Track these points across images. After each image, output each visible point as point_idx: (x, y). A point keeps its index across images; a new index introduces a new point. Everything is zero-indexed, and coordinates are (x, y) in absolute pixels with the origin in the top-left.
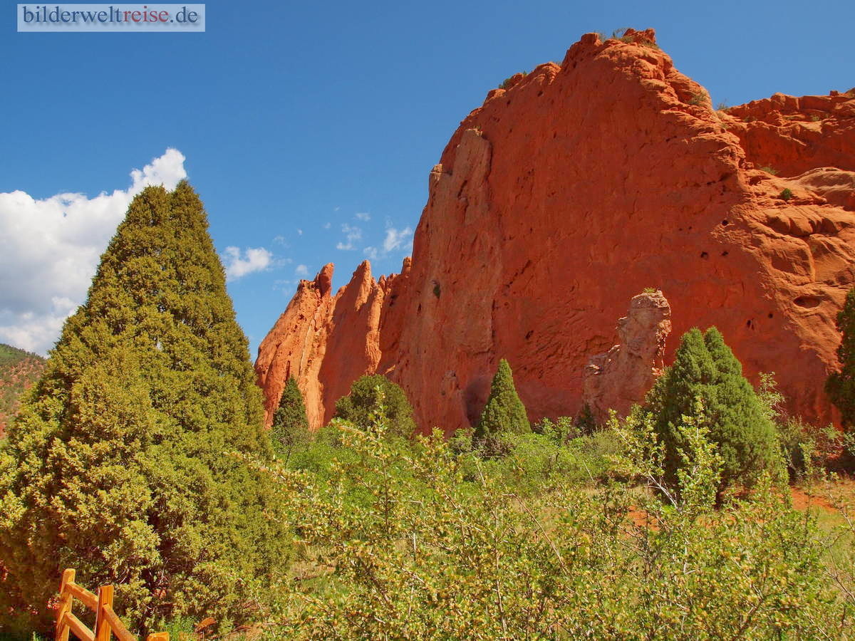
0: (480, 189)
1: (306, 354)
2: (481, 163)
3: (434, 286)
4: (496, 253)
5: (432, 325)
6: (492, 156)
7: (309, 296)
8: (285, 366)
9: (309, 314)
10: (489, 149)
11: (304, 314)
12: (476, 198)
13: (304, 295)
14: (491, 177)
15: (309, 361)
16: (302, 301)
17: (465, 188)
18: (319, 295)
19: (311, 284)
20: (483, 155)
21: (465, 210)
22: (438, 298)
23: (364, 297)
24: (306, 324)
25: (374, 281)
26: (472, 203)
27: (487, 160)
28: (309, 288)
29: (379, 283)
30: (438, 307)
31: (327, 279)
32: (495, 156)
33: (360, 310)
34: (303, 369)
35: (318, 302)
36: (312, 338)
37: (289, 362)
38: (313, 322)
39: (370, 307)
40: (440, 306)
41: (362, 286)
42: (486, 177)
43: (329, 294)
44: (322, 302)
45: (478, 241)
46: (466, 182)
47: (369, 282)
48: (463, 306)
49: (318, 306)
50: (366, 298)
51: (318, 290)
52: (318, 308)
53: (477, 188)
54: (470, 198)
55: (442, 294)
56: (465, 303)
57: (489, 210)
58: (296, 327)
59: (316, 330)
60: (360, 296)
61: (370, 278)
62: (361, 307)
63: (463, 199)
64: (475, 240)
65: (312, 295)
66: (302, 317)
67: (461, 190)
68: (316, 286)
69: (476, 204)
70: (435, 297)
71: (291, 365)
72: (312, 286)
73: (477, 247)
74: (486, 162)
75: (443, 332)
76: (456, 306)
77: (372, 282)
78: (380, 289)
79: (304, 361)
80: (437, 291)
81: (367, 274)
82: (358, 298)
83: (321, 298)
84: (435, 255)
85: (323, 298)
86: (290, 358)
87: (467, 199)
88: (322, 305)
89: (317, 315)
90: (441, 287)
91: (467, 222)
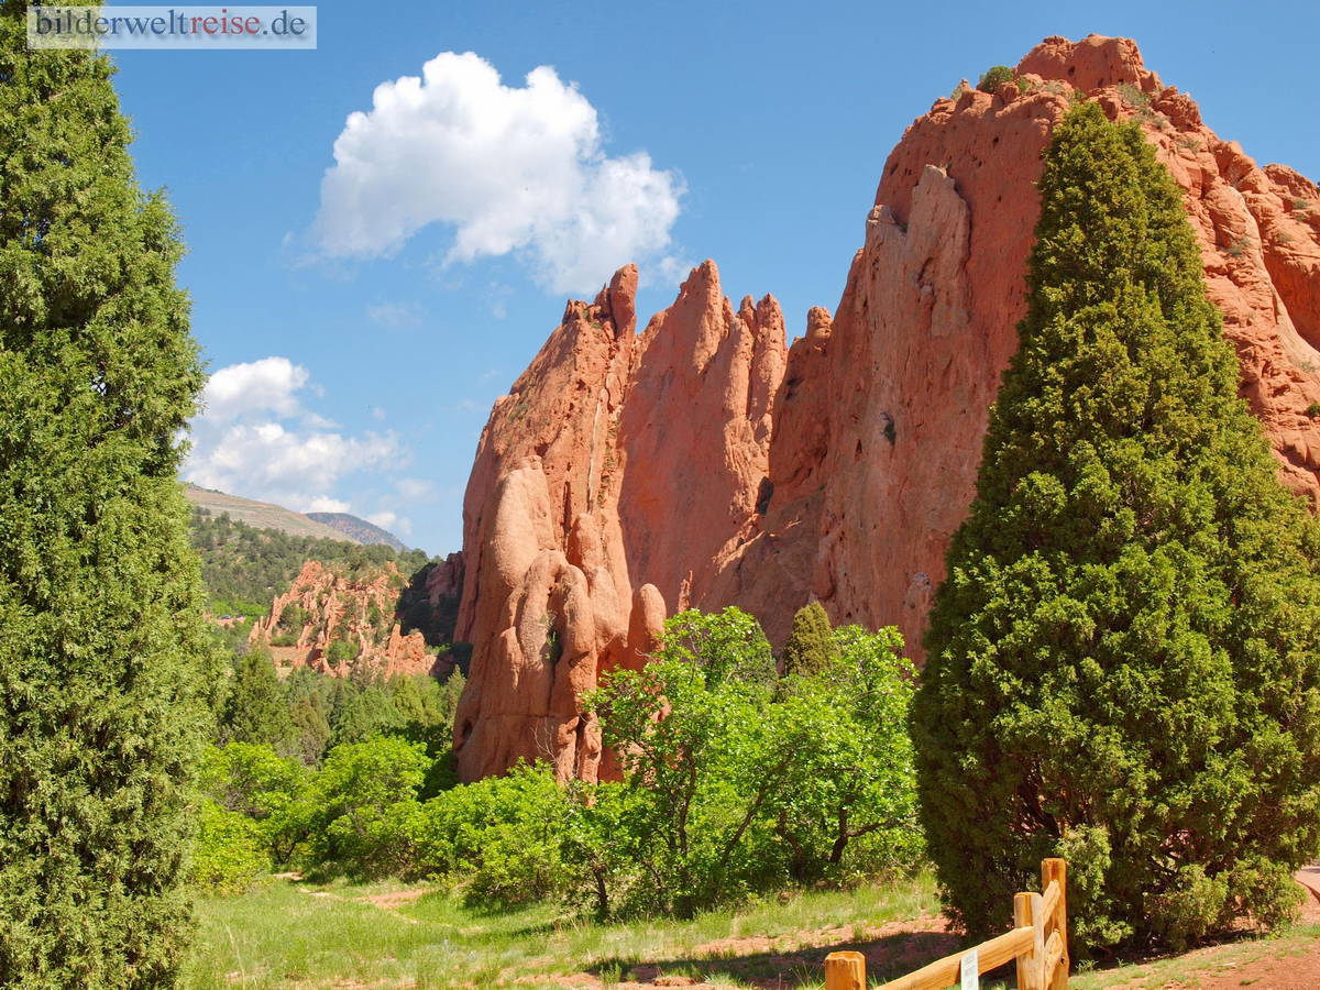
0: (954, 283)
1: (597, 464)
2: (954, 236)
3: (885, 423)
4: (982, 397)
5: (884, 487)
6: (971, 228)
7: (592, 338)
8: (561, 493)
9: (595, 377)
10: (967, 216)
11: (584, 378)
12: (948, 294)
13: (581, 338)
14: (971, 266)
15: (603, 478)
16: (579, 351)
17: (930, 268)
18: (611, 333)
19: (592, 311)
20: (957, 224)
21: (931, 308)
22: (893, 443)
23: (712, 343)
24: (593, 400)
25: (730, 305)
26: (942, 298)
27: (964, 236)
28: (588, 319)
29: (742, 314)
30: (893, 460)
31: (626, 299)
32: (976, 231)
33: (705, 372)
34: (594, 496)
35: (610, 350)
36: (606, 429)
37: (567, 483)
38: (604, 394)
39: (727, 368)
40: (896, 458)
41: (706, 318)
42: (964, 264)
43: (632, 331)
44: (618, 348)
45: (953, 367)
46: (929, 260)
47: (718, 310)
48: (934, 469)
49: (611, 358)
50: (716, 345)
51: (608, 324)
52: (612, 362)
53: (947, 276)
54: (939, 290)
55: (898, 439)
56: (937, 464)
57: (968, 322)
58: (572, 406)
59: (611, 409)
60: (703, 340)
61: (719, 300)
62: (707, 365)
63: (927, 289)
64: (948, 366)
65: (598, 336)
66: (581, 384)
67: (923, 270)
68: (601, 317)
69: (949, 303)
70: (888, 444)
71: (572, 490)
72: (595, 316)
73: (952, 378)
74: (961, 239)
75: (903, 502)
76: (923, 464)
77: (725, 308)
78: (745, 329)
79: (595, 477)
80: (890, 433)
81: (712, 291)
82: (698, 344)
83: (615, 340)
84: (884, 368)
85: (621, 343)
86: (568, 476)
87: (933, 291)
88: (619, 356)
89: (611, 378)
90: (896, 427)
91: (936, 331)
